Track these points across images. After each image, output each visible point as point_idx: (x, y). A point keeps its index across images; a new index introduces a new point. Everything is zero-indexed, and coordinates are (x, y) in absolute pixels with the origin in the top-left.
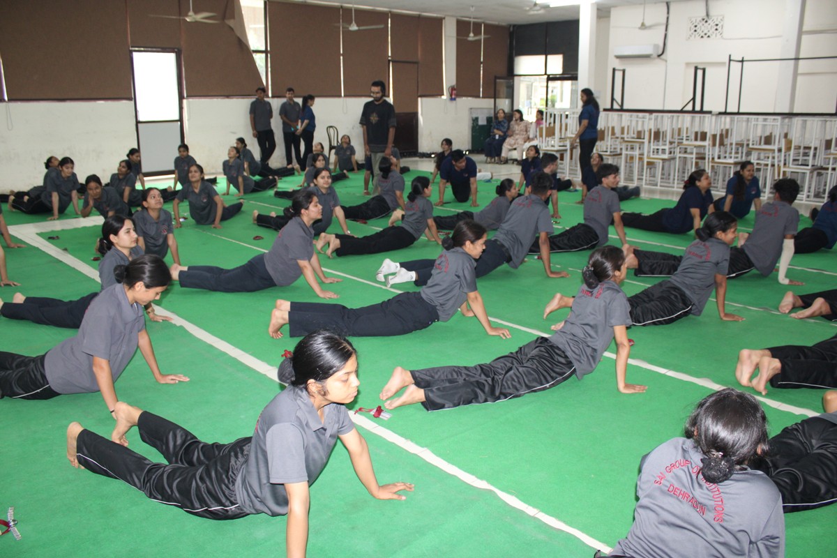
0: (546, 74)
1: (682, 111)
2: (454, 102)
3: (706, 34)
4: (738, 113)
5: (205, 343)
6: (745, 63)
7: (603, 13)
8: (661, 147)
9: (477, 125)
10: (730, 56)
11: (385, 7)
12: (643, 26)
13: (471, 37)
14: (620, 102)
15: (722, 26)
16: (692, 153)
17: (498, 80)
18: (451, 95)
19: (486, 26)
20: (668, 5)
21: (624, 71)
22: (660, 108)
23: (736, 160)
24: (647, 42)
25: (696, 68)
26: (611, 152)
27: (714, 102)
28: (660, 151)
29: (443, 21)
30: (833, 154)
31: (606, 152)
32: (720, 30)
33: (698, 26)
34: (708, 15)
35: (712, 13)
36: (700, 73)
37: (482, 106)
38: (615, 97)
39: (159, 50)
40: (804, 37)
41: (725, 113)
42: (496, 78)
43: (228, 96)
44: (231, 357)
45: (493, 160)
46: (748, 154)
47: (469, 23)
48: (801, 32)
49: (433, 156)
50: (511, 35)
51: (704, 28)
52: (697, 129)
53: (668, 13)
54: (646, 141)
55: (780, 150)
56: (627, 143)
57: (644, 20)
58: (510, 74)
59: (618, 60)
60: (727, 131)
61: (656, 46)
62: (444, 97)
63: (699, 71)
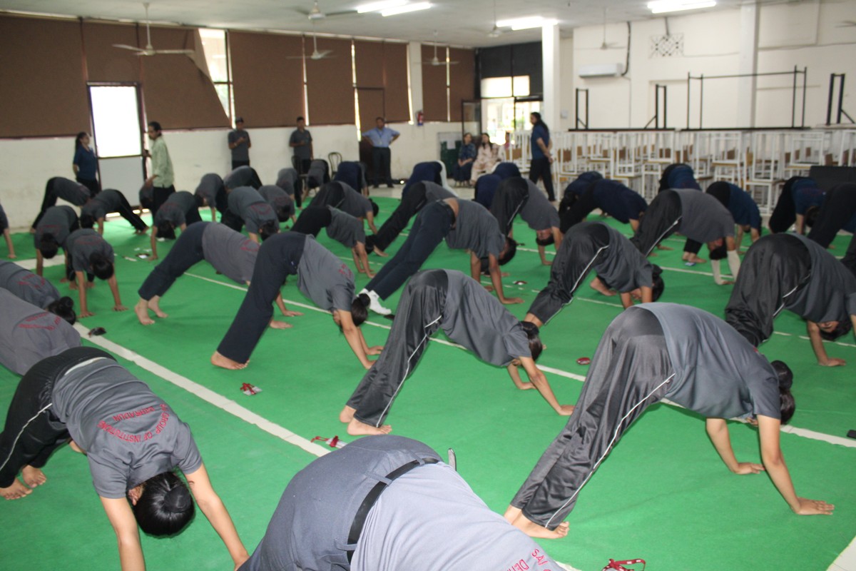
0: (513, 96)
1: (645, 129)
2: (421, 127)
3: (667, 52)
4: (701, 130)
5: (163, 379)
6: (704, 80)
7: (565, 35)
8: (627, 166)
9: (446, 149)
10: (689, 74)
11: (348, 34)
12: (605, 46)
13: (436, 62)
14: (585, 122)
15: (683, 45)
16: (657, 170)
17: (465, 104)
18: (418, 120)
19: (452, 50)
20: (629, 24)
21: (587, 91)
22: (626, 126)
23: (701, 176)
24: (609, 62)
25: (657, 87)
26: (578, 172)
27: (676, 120)
28: (627, 170)
29: (408, 47)
30: (792, 167)
31: (573, 172)
32: (680, 47)
33: (660, 45)
34: (668, 33)
35: (672, 31)
36: (661, 91)
37: (450, 130)
38: (580, 117)
39: (119, 84)
40: (761, 54)
41: (688, 130)
42: (463, 101)
43: (190, 129)
44: (188, 392)
45: (462, 184)
46: (712, 169)
47: (432, 47)
48: (757, 49)
49: (402, 182)
50: (477, 58)
51: (665, 46)
52: (661, 146)
53: (630, 32)
54: (612, 159)
55: (742, 165)
56: (593, 163)
57: (604, 39)
58: (477, 96)
59: (582, 81)
60: (691, 147)
61: (619, 65)
62: (412, 122)
63: (660, 89)
